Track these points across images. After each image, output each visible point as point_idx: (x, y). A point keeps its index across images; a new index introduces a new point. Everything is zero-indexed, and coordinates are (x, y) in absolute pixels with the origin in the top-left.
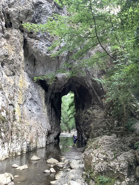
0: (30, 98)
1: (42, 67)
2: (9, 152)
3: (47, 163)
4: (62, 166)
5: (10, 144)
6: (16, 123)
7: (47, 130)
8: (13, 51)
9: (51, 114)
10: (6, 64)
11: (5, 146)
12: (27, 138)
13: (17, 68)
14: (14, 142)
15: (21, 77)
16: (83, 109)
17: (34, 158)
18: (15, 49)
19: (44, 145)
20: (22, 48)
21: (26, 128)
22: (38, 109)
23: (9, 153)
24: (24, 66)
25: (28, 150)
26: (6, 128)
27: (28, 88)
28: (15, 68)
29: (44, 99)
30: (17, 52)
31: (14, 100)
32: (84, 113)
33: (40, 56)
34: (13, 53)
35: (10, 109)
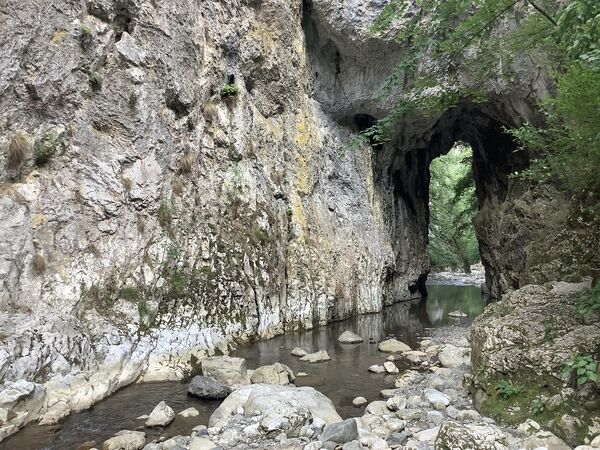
0: (328, 173)
1: (362, 77)
2: (282, 319)
3: (379, 350)
4: (417, 360)
5: (284, 300)
6: (295, 245)
7: (382, 266)
8: (275, 40)
9: (397, 217)
10: (257, 82)
11: (273, 305)
12: (328, 285)
13: (289, 90)
14: (293, 294)
15: (301, 116)
16: (502, 199)
17: (347, 336)
18: (279, 33)
19: (377, 304)
20: (299, 28)
21: (322, 259)
22: (355, 203)
23: (285, 322)
24: (306, 82)
25: (333, 318)
26: (272, 259)
27: (321, 146)
28: (283, 90)
29: (371, 173)
30: (285, 41)
31: (285, 183)
32: (506, 212)
33: (353, 43)
34: (274, 46)
35: (279, 208)
